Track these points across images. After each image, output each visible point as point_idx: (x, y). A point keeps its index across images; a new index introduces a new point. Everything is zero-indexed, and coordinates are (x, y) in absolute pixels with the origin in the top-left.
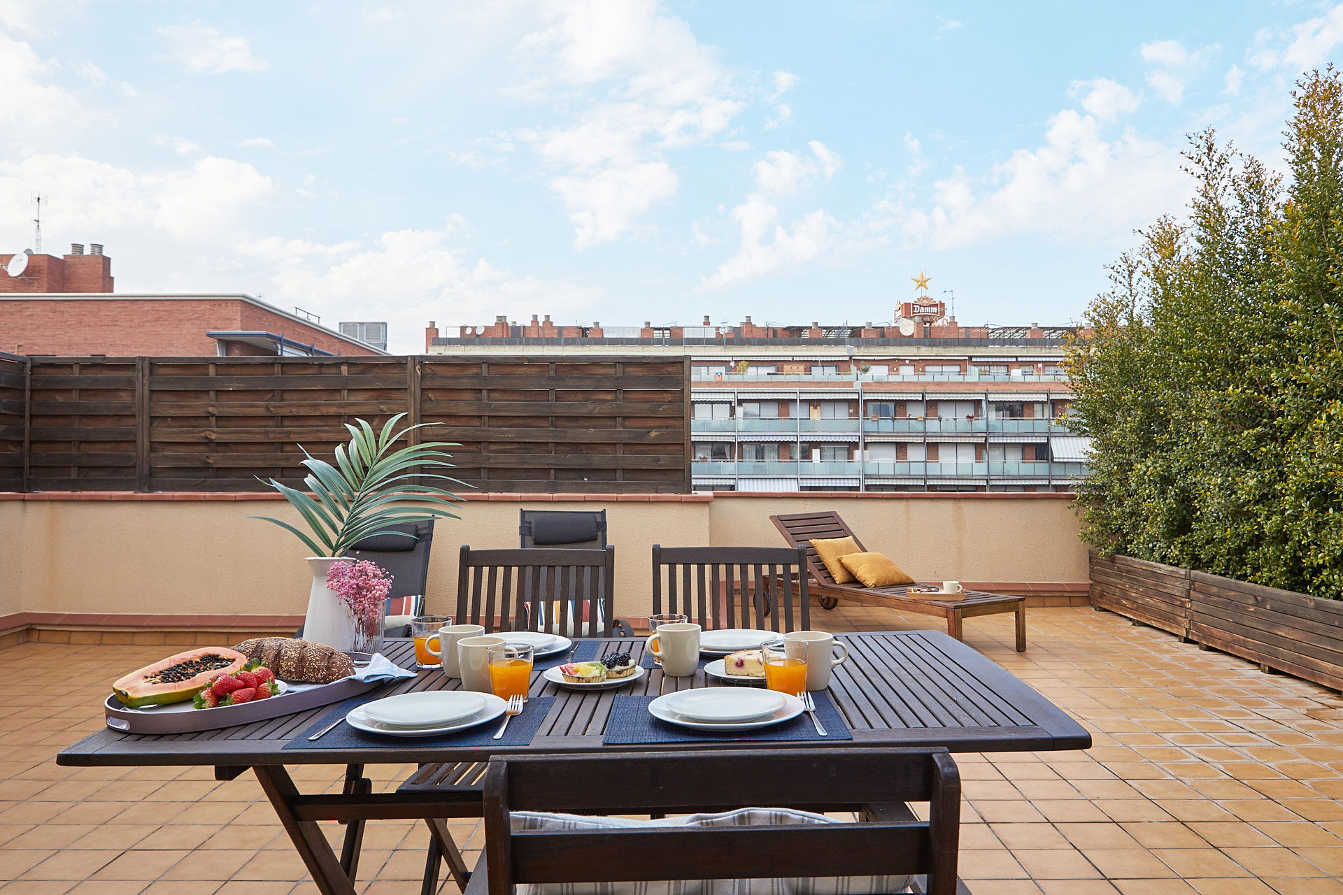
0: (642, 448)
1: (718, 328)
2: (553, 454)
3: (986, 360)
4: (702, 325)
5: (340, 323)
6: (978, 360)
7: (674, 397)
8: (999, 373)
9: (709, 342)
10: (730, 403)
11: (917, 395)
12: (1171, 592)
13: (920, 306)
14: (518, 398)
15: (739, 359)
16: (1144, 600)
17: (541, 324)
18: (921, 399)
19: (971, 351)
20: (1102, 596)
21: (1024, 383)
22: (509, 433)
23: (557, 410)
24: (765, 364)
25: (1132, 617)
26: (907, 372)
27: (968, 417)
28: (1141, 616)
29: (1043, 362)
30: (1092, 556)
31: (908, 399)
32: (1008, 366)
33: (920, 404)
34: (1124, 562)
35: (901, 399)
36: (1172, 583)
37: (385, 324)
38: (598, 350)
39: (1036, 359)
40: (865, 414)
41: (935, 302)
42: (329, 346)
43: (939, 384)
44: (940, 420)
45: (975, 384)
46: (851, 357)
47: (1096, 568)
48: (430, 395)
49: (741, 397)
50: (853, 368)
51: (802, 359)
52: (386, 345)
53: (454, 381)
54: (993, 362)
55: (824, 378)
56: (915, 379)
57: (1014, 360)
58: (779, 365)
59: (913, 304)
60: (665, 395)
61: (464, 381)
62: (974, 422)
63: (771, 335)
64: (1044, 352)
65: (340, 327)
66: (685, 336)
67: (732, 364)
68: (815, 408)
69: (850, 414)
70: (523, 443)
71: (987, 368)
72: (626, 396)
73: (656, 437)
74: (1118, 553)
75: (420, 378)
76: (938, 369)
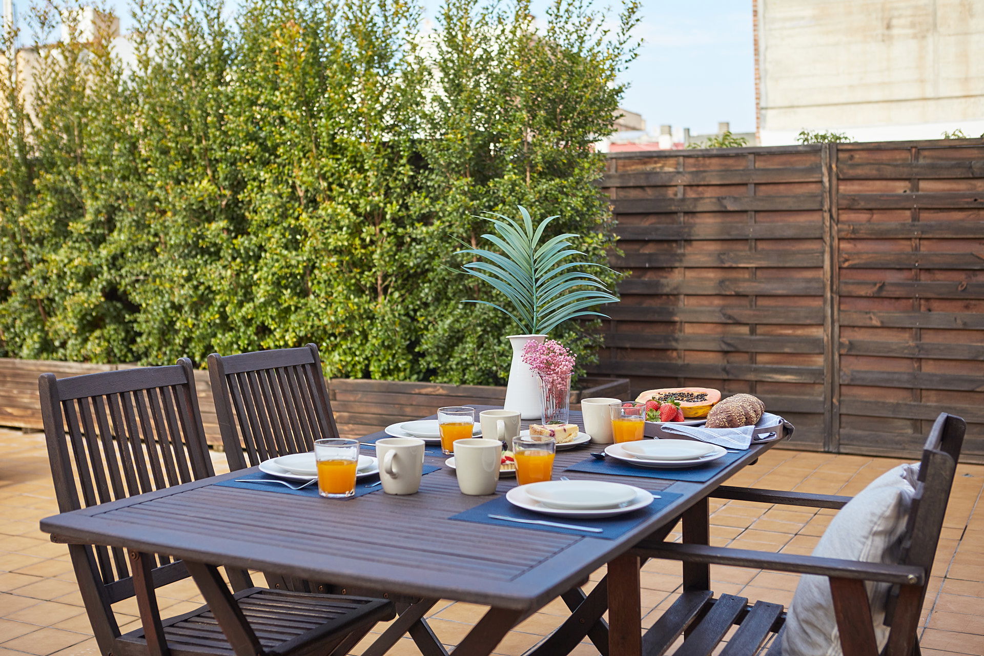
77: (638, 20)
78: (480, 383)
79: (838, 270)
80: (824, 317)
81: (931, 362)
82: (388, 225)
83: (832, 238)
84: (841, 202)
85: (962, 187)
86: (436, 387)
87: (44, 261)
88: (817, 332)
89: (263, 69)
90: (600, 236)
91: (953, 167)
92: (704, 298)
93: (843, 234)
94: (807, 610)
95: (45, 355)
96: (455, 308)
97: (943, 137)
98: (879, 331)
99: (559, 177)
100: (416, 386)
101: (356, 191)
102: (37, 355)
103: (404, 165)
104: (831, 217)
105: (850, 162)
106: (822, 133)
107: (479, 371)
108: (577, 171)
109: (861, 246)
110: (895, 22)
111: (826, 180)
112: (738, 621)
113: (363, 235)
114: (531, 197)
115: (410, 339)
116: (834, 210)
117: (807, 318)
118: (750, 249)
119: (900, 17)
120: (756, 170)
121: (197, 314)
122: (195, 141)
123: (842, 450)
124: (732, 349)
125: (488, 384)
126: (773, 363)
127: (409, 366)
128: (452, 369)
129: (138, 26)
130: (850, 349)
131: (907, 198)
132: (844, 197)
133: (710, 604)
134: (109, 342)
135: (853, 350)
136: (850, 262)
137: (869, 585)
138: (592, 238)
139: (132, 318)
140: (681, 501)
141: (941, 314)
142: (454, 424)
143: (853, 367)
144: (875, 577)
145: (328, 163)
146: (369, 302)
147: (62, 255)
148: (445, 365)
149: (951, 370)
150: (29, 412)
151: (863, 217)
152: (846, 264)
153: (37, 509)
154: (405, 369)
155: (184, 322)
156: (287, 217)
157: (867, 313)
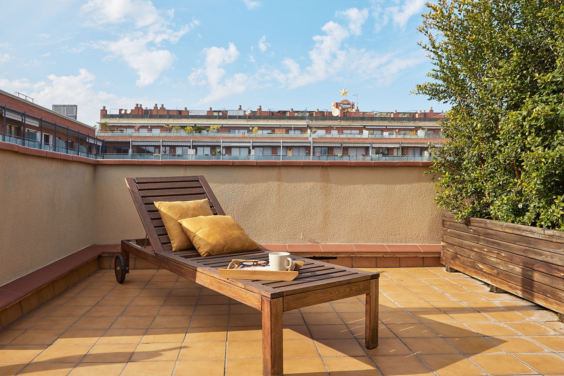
1: (245, 112)
3: (372, 127)
4: (238, 109)
5: (53, 106)
6: (368, 127)
8: (378, 134)
9: (240, 117)
10: (249, 147)
11: (339, 144)
12: (550, 260)
13: (343, 104)
15: (254, 126)
16: (508, 267)
17: (159, 109)
18: (340, 146)
19: (365, 123)
20: (455, 257)
21: (389, 139)
24: (267, 128)
25: (489, 283)
26: (335, 133)
27: (363, 155)
28: (502, 283)
29: (399, 129)
30: (446, 219)
31: (335, 146)
32: (382, 131)
33: (340, 148)
34: (483, 225)
35: (331, 146)
36: (551, 250)
37: (76, 106)
38: (186, 121)
39: (395, 127)
40: (314, 153)
41: (350, 102)
42: (39, 114)
43: (349, 139)
44: (349, 156)
45: (366, 139)
46: (308, 126)
47: (449, 230)
49: (255, 144)
50: (309, 131)
51: (284, 126)
52: (76, 117)
54: (375, 128)
55: (294, 136)
56: (338, 136)
57: (385, 127)
58: (273, 129)
59: (340, 103)
62: (365, 157)
63: (271, 114)
64: (399, 124)
65: (53, 107)
66: (229, 114)
67: (251, 128)
68: (290, 150)
69: (307, 153)
71: (372, 132)
74: (473, 216)
76: (349, 132)
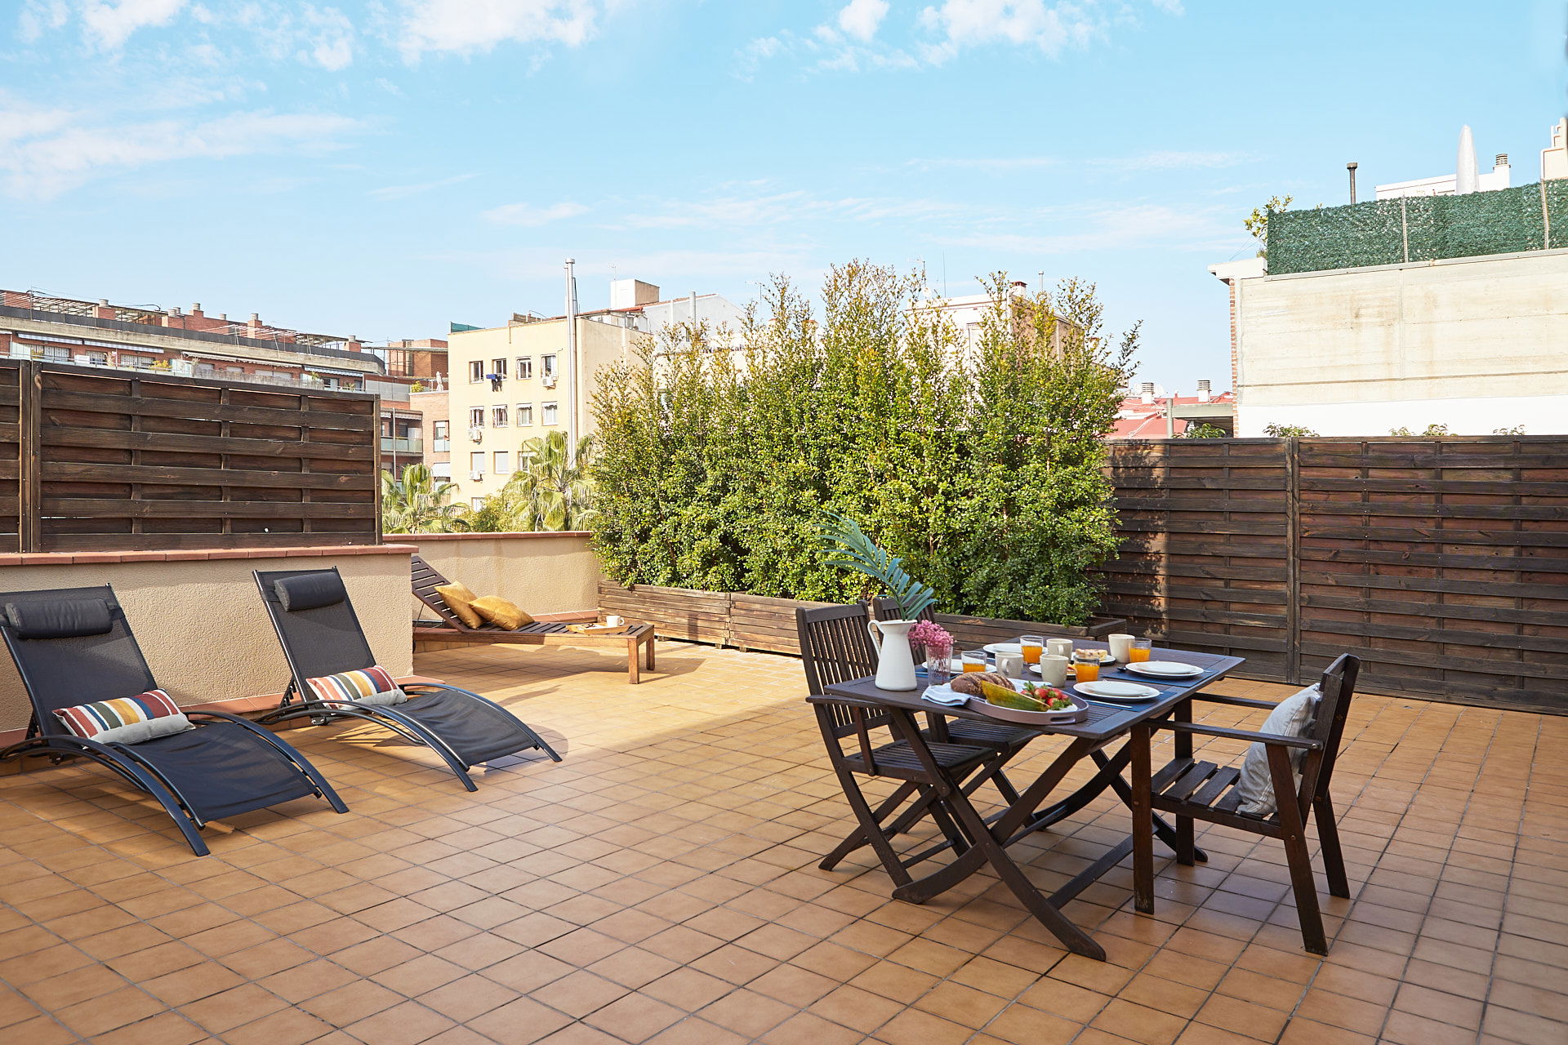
0: (330, 494)
2: (228, 501)
7: (363, 439)
12: (709, 611)
14: (181, 429)
22: (169, 474)
23: (232, 446)
28: (671, 633)
30: (600, 586)
32: (70, 349)
36: (708, 604)
39: (109, 346)
47: (607, 596)
48: (53, 418)
53: (92, 401)
57: (80, 343)
60: (353, 436)
61: (107, 402)
64: (119, 338)
70: (187, 486)
72: (313, 435)
73: (346, 482)
75: (40, 392)
77: (1135, 347)
78: (1010, 618)
79: (1299, 539)
80: (1288, 576)
81: (1379, 615)
82: (941, 498)
83: (1294, 513)
84: (1302, 484)
85: (1406, 475)
86: (975, 619)
87: (677, 515)
88: (1282, 588)
89: (846, 379)
90: (1104, 510)
91: (1397, 459)
92: (1187, 557)
93: (1303, 510)
94: (1252, 764)
95: (675, 583)
96: (991, 561)
97: (1390, 434)
98: (1334, 588)
99: (1072, 465)
100: (959, 618)
101: (915, 471)
102: (669, 582)
103: (952, 453)
104: (1293, 496)
105: (1310, 453)
106: (1287, 427)
107: (1008, 609)
108: (1086, 461)
109: (1318, 520)
110: (1362, 312)
111: (1289, 466)
112: (1209, 777)
113: (922, 505)
114: (1051, 480)
115: (954, 583)
116: (1296, 491)
117: (1273, 576)
118: (1225, 520)
119: (1368, 307)
120: (1230, 457)
121: (793, 558)
122: (793, 430)
123: (1302, 683)
124: (1210, 599)
125: (1016, 619)
126: (1245, 611)
127: (953, 602)
128: (988, 606)
129: (748, 343)
130: (1309, 603)
131: (1359, 483)
132: (1305, 481)
133: (1192, 766)
134: (722, 576)
135: (1312, 604)
136: (1310, 533)
137: (1290, 749)
138: (1098, 512)
139: (742, 559)
140: (1176, 696)
141: (1387, 578)
142: (1031, 647)
143: (1310, 617)
144: (1293, 744)
145: (895, 450)
146: (924, 554)
147: (690, 511)
148: (983, 603)
149: (1396, 623)
150: (663, 625)
151: (1322, 497)
152: (1306, 535)
153: (696, 693)
154: (951, 605)
155: (784, 563)
156: (862, 489)
157: (1323, 574)
